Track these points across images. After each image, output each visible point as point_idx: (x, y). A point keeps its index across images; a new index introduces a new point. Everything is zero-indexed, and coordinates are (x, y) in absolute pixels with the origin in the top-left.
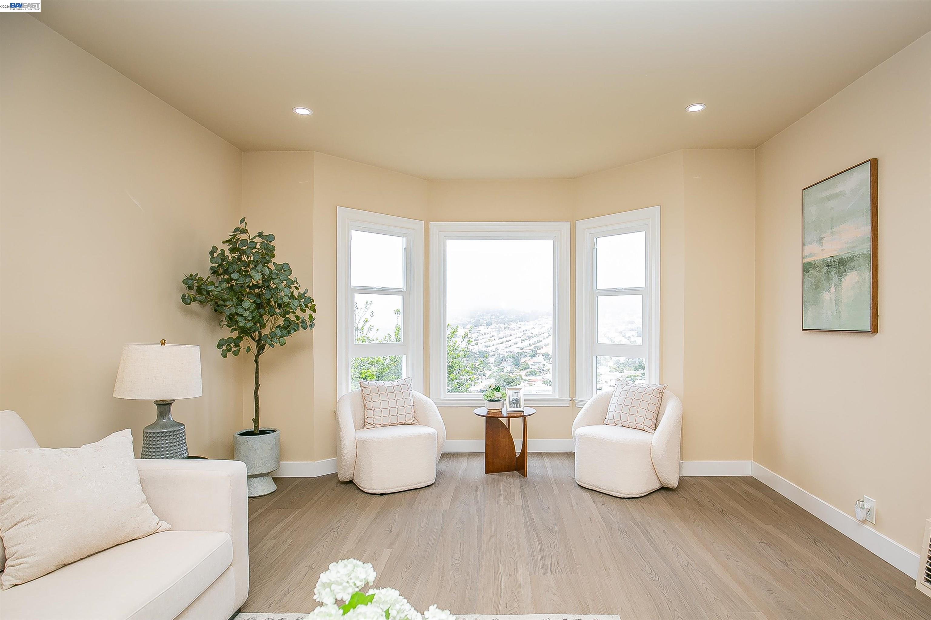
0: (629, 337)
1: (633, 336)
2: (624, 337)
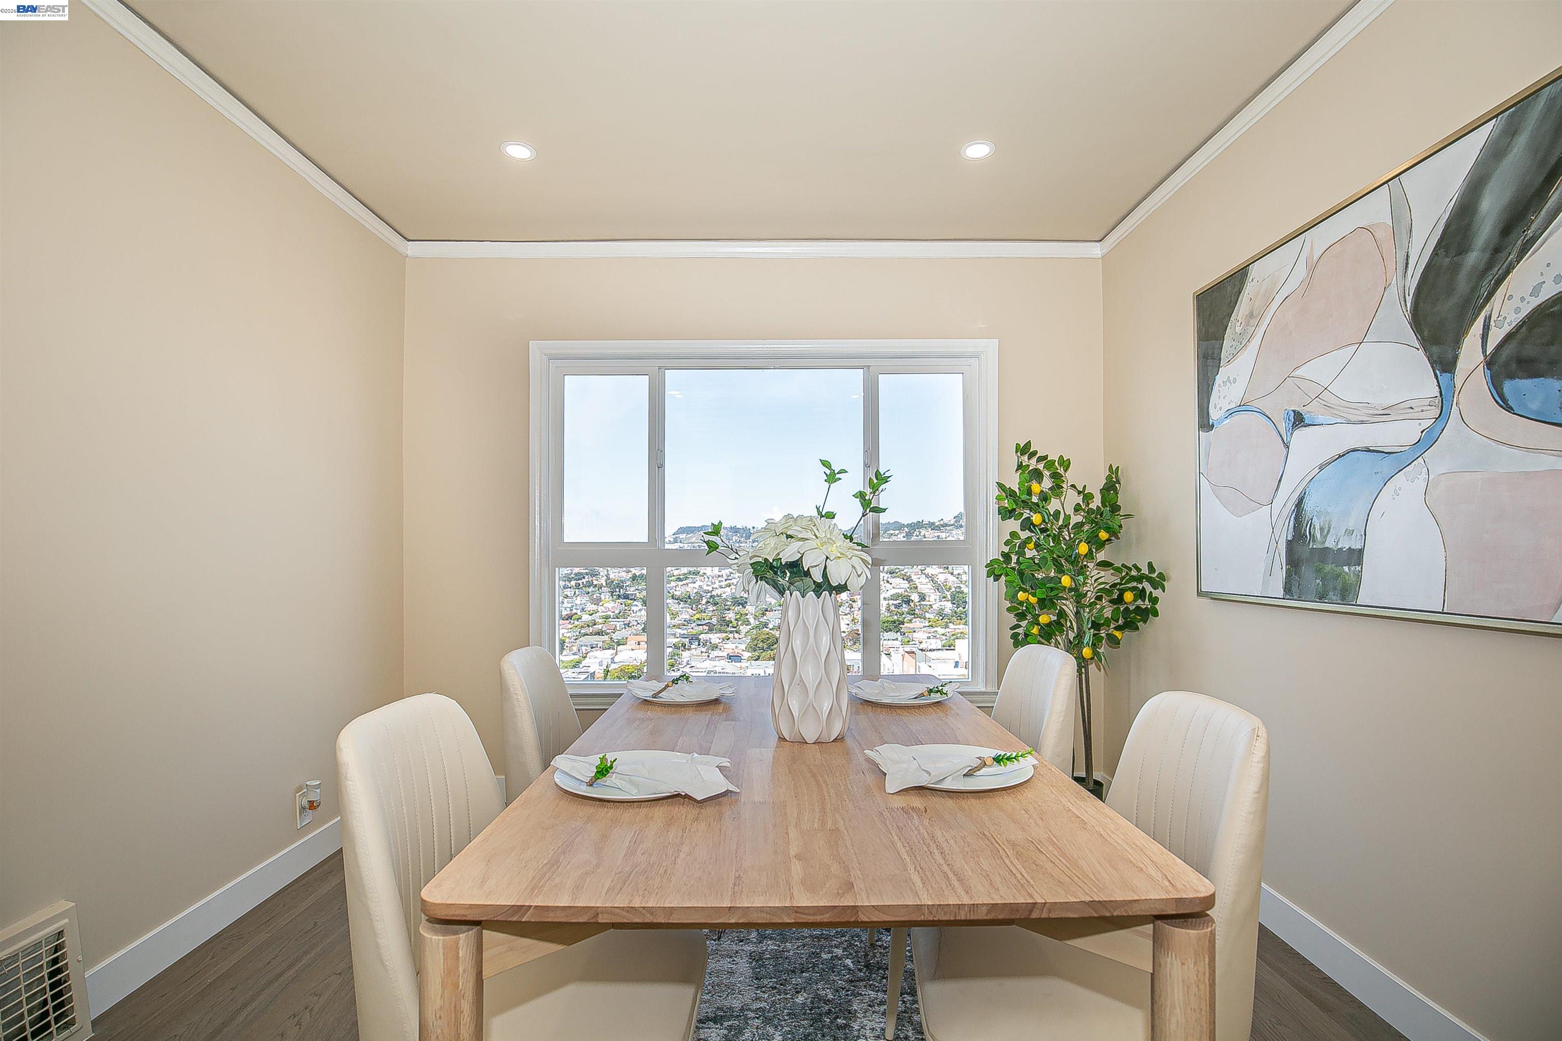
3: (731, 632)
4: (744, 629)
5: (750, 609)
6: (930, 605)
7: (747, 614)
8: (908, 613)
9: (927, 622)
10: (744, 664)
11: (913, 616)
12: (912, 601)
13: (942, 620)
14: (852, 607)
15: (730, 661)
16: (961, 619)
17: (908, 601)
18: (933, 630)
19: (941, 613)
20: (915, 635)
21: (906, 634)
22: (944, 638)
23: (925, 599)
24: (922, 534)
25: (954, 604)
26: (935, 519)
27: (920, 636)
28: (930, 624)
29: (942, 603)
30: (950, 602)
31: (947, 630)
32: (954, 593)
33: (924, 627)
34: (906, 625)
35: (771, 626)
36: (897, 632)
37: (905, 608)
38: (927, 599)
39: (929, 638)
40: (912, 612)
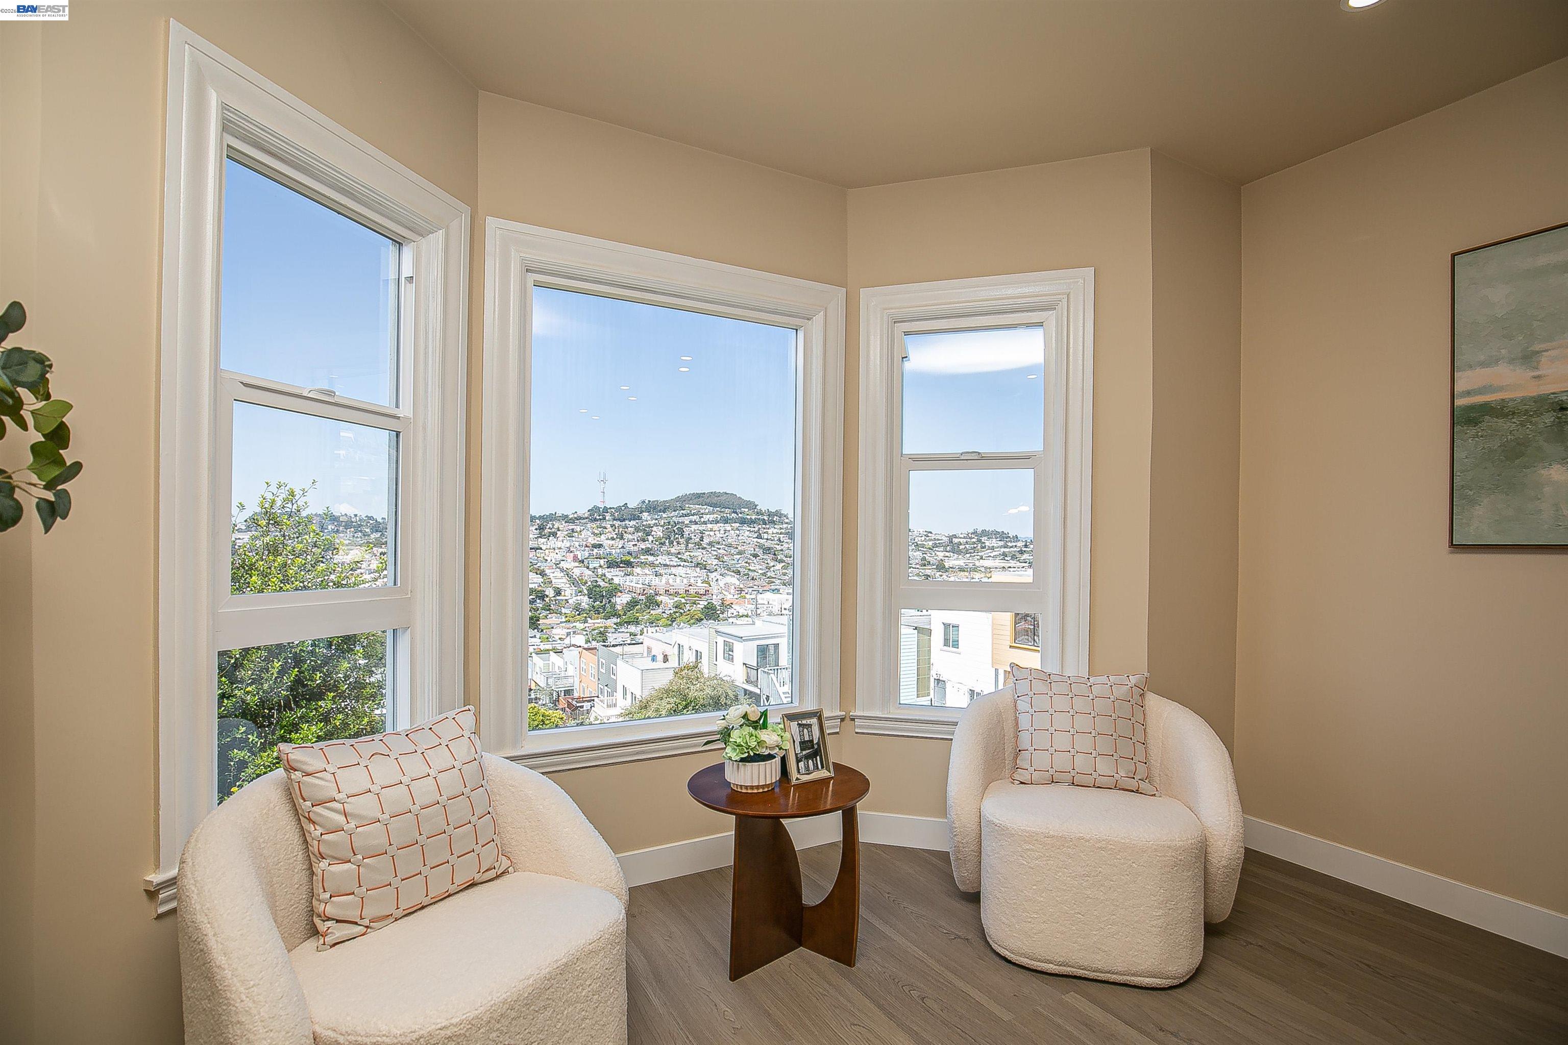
0: (595, 568)
1: (601, 566)
2: (588, 568)
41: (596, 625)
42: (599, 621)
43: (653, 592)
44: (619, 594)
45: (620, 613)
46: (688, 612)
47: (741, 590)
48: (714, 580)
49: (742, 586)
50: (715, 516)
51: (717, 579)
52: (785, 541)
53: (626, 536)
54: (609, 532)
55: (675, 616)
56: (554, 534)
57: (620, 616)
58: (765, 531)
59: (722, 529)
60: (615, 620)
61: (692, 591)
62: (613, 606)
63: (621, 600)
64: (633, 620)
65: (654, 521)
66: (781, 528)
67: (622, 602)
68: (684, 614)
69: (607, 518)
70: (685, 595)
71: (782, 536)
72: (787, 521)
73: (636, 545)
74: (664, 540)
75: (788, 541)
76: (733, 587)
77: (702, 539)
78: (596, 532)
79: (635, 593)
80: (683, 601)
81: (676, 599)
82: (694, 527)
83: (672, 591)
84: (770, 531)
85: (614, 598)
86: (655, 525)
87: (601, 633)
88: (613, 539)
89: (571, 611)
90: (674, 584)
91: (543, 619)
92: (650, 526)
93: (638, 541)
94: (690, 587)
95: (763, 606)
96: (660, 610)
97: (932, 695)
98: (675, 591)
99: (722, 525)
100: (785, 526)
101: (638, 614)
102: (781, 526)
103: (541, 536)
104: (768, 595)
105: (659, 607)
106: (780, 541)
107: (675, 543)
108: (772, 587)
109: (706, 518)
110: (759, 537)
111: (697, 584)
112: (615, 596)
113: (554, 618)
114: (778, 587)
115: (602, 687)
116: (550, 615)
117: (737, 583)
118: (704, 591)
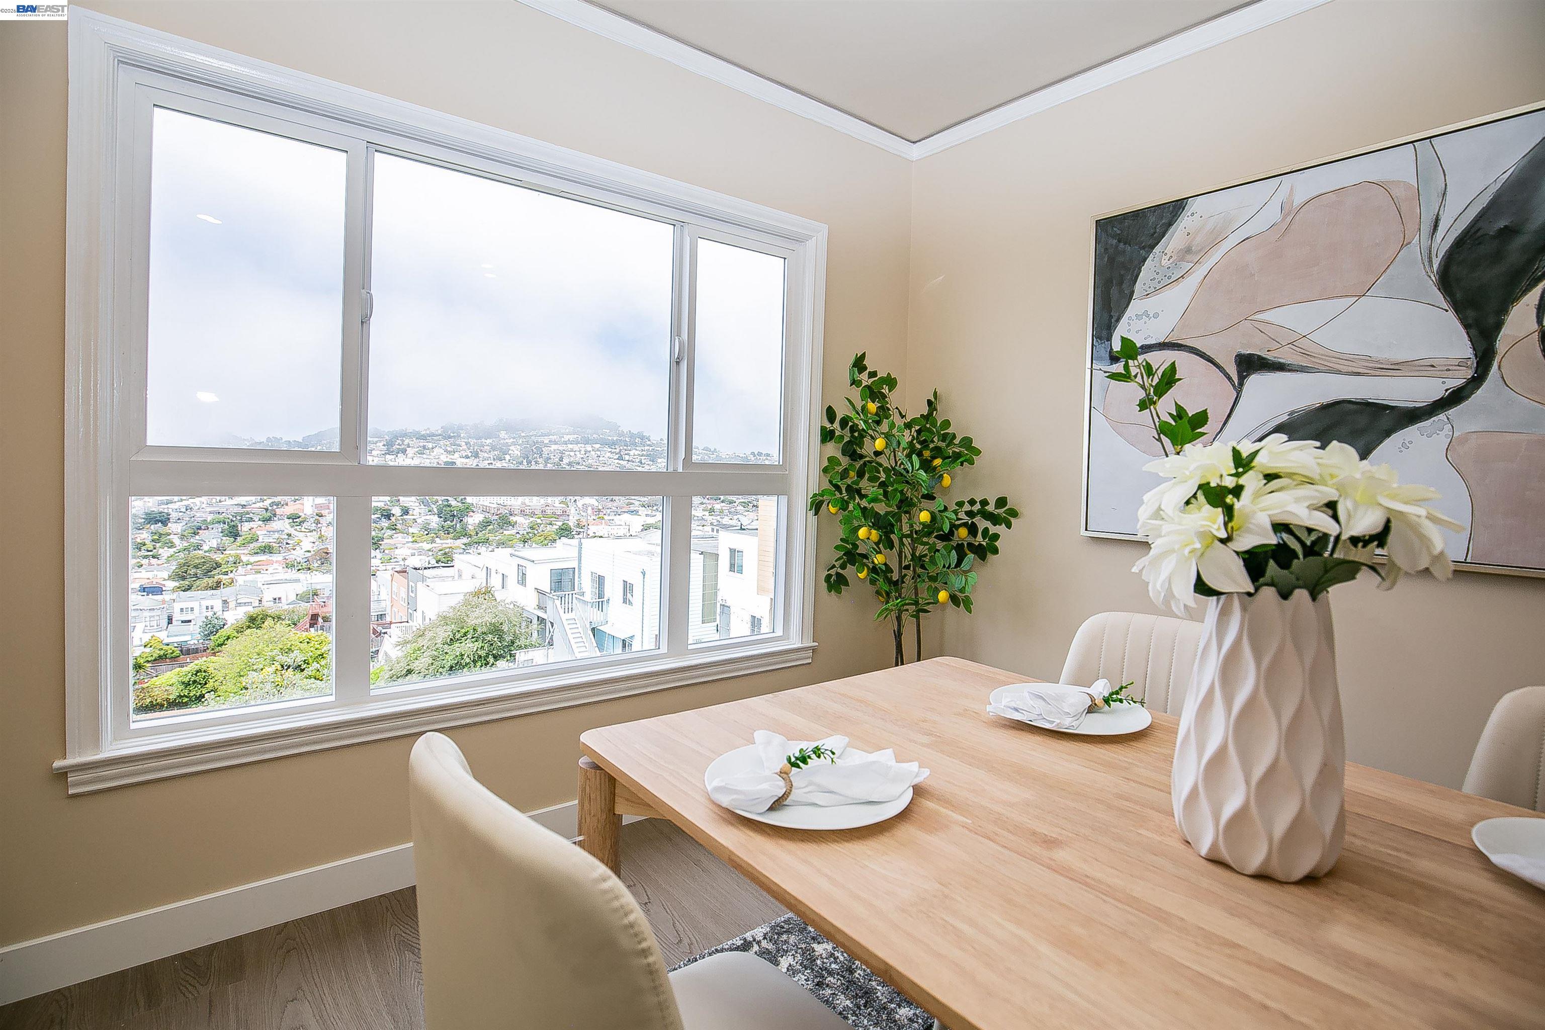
3: (146, 557)
4: (165, 552)
5: (175, 528)
6: (414, 519)
7: (169, 534)
8: (388, 528)
9: (410, 537)
10: (167, 597)
11: (394, 532)
12: (393, 515)
13: (427, 534)
14: (317, 522)
15: (145, 593)
16: (448, 534)
17: (388, 516)
18: (417, 545)
19: (427, 529)
20: (397, 552)
21: (386, 551)
22: (430, 553)
23: (408, 513)
24: (406, 442)
25: (441, 517)
26: (422, 429)
27: (401, 552)
28: (414, 539)
29: (428, 517)
30: (436, 516)
31: (434, 545)
32: (441, 506)
33: (408, 542)
34: (386, 541)
35: (206, 548)
36: (376, 549)
37: (385, 523)
38: (411, 512)
39: (413, 555)
40: (393, 528)
41: (444, 546)
42: (449, 541)
43: (508, 512)
44: (472, 514)
45: (472, 533)
46: (542, 533)
47: (599, 510)
48: (572, 501)
49: (600, 507)
50: (576, 436)
51: (576, 500)
52: (647, 463)
53: (481, 454)
54: (462, 450)
55: (528, 537)
56: (404, 451)
57: (470, 536)
58: (626, 452)
59: (583, 450)
60: (465, 540)
61: (549, 511)
62: (464, 528)
63: (474, 520)
64: (483, 540)
65: (512, 440)
66: (642, 450)
67: (474, 522)
68: (538, 535)
69: (462, 435)
70: (541, 516)
71: (643, 458)
72: (649, 443)
73: (492, 463)
74: (521, 459)
75: (649, 462)
76: (590, 508)
77: (561, 459)
78: (449, 449)
79: (488, 513)
80: (539, 521)
81: (532, 519)
82: (554, 447)
83: (528, 511)
84: (632, 453)
85: (466, 517)
86: (514, 444)
87: (445, 554)
88: (467, 457)
89: (420, 531)
90: (530, 504)
91: (388, 539)
92: (507, 445)
93: (494, 459)
94: (547, 508)
95: (619, 527)
96: (515, 531)
97: (718, 622)
98: (531, 511)
99: (583, 445)
100: (646, 448)
101: (490, 535)
102: (643, 448)
103: (389, 453)
104: (626, 517)
105: (513, 527)
106: (641, 463)
107: (533, 463)
108: (631, 508)
109: (566, 438)
110: (621, 458)
111: (555, 505)
112: (467, 515)
113: (400, 538)
114: (637, 508)
115: (411, 612)
116: (396, 535)
117: (596, 504)
118: (561, 511)
